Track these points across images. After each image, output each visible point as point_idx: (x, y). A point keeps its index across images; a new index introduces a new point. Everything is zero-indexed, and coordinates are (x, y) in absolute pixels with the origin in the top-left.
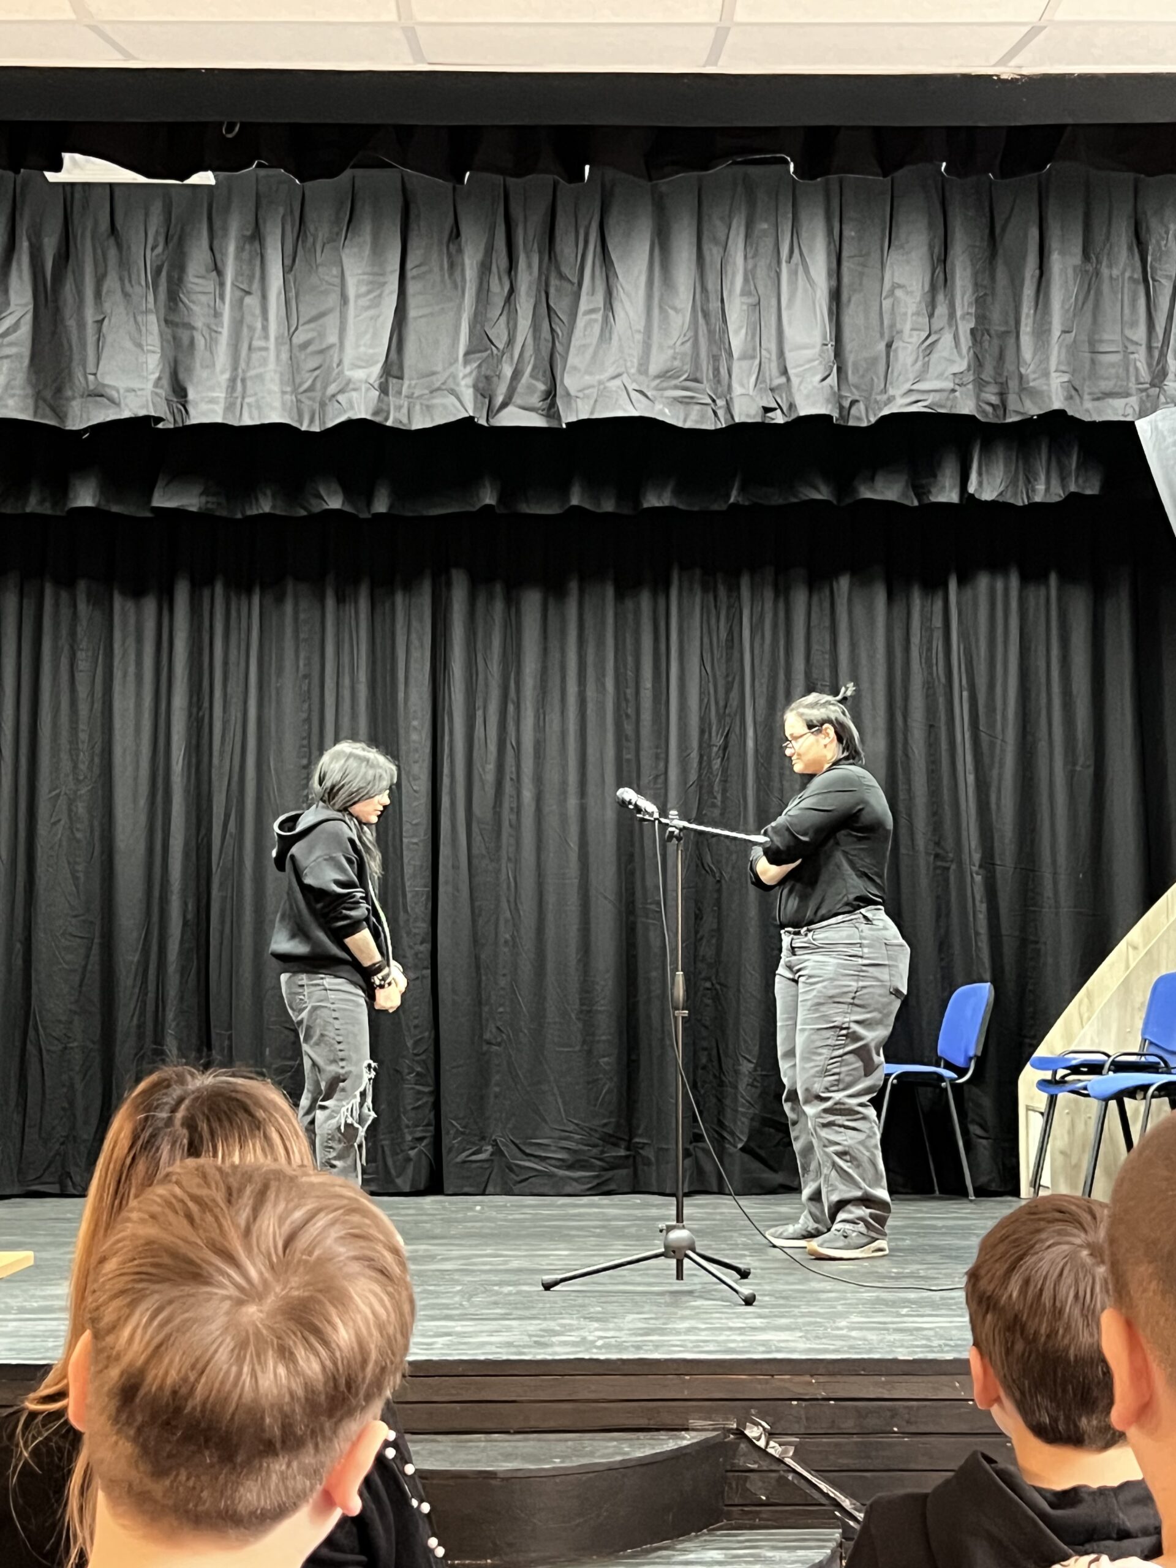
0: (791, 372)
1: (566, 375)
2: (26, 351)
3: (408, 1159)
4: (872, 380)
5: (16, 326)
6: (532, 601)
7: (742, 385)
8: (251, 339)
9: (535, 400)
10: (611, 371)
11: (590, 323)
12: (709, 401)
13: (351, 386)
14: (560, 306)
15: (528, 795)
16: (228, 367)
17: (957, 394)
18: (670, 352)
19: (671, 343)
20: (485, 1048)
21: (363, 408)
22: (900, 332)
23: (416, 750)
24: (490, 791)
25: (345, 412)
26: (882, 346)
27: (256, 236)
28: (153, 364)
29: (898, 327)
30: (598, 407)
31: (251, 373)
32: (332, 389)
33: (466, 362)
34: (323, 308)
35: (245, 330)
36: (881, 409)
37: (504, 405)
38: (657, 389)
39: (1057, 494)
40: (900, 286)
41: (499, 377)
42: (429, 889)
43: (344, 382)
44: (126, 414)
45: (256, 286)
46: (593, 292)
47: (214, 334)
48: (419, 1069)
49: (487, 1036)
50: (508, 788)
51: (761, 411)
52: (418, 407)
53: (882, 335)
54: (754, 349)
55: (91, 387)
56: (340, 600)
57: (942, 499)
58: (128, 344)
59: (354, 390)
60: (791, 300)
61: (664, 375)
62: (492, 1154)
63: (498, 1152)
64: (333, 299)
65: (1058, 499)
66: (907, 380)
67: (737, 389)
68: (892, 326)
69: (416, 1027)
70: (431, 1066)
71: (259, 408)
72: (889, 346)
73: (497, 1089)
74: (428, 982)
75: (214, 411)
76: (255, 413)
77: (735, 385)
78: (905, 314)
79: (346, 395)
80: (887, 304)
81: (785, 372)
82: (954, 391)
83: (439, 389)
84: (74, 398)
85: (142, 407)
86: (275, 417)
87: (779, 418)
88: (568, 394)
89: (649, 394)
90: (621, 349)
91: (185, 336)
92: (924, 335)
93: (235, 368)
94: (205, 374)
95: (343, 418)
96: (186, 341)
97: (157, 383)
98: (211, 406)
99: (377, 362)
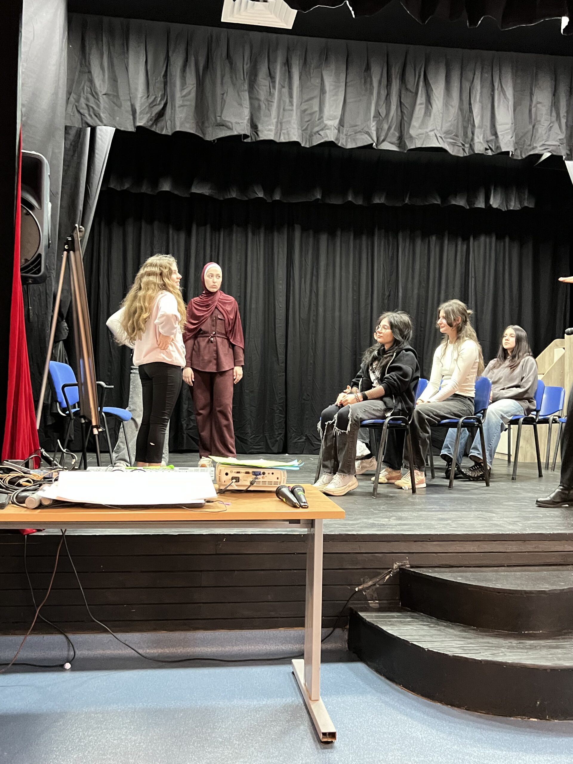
0: (499, 134)
1: (410, 129)
2: (193, 104)
3: (277, 441)
4: (525, 141)
5: (189, 93)
6: (324, 238)
7: (478, 138)
8: (284, 106)
9: (395, 140)
10: (430, 128)
11: (420, 109)
12: (461, 145)
13: (326, 128)
14: (406, 101)
15: (321, 310)
16: (276, 117)
17: (560, 147)
18: (450, 123)
19: (450, 120)
20: (303, 401)
21: (332, 136)
22: (540, 121)
23: (281, 292)
24: (307, 309)
25: (323, 138)
26: (531, 127)
27: (288, 64)
28: (246, 113)
29: (538, 119)
30: (425, 143)
31: (284, 120)
32: (316, 129)
33: (373, 121)
34: (312, 96)
35: (282, 102)
36: (528, 152)
37: (383, 141)
39: (518, 207)
40: (540, 103)
41: (382, 129)
42: (284, 343)
43: (324, 126)
44: (235, 133)
45: (286, 85)
46: (422, 97)
47: (270, 103)
48: (281, 409)
49: (304, 397)
50: (313, 307)
51: (484, 149)
52: (349, 140)
53: (530, 122)
54: (482, 124)
55: (218, 122)
56: (253, 234)
57: (479, 206)
58: (235, 104)
59: (328, 129)
60: (498, 106)
61: (448, 132)
62: (305, 439)
63: (308, 439)
64: (317, 92)
65: (518, 209)
66: (543, 140)
67: (476, 140)
68: (536, 119)
69: (280, 393)
70: (284, 407)
71: (288, 134)
72: (534, 127)
73: (307, 416)
74: (284, 377)
75: (271, 135)
76: (286, 137)
77: (475, 138)
78: (542, 114)
79: (324, 131)
80: (533, 110)
81: (495, 134)
82: (559, 146)
83: (360, 132)
84: (209, 127)
85: (242, 130)
86: (295, 139)
87: (490, 153)
89: (444, 139)
90: (434, 119)
91: (256, 103)
92: (549, 122)
93: (278, 117)
94: (266, 119)
95: (322, 141)
96: (257, 105)
97: (248, 121)
98: (270, 133)
99: (337, 118)
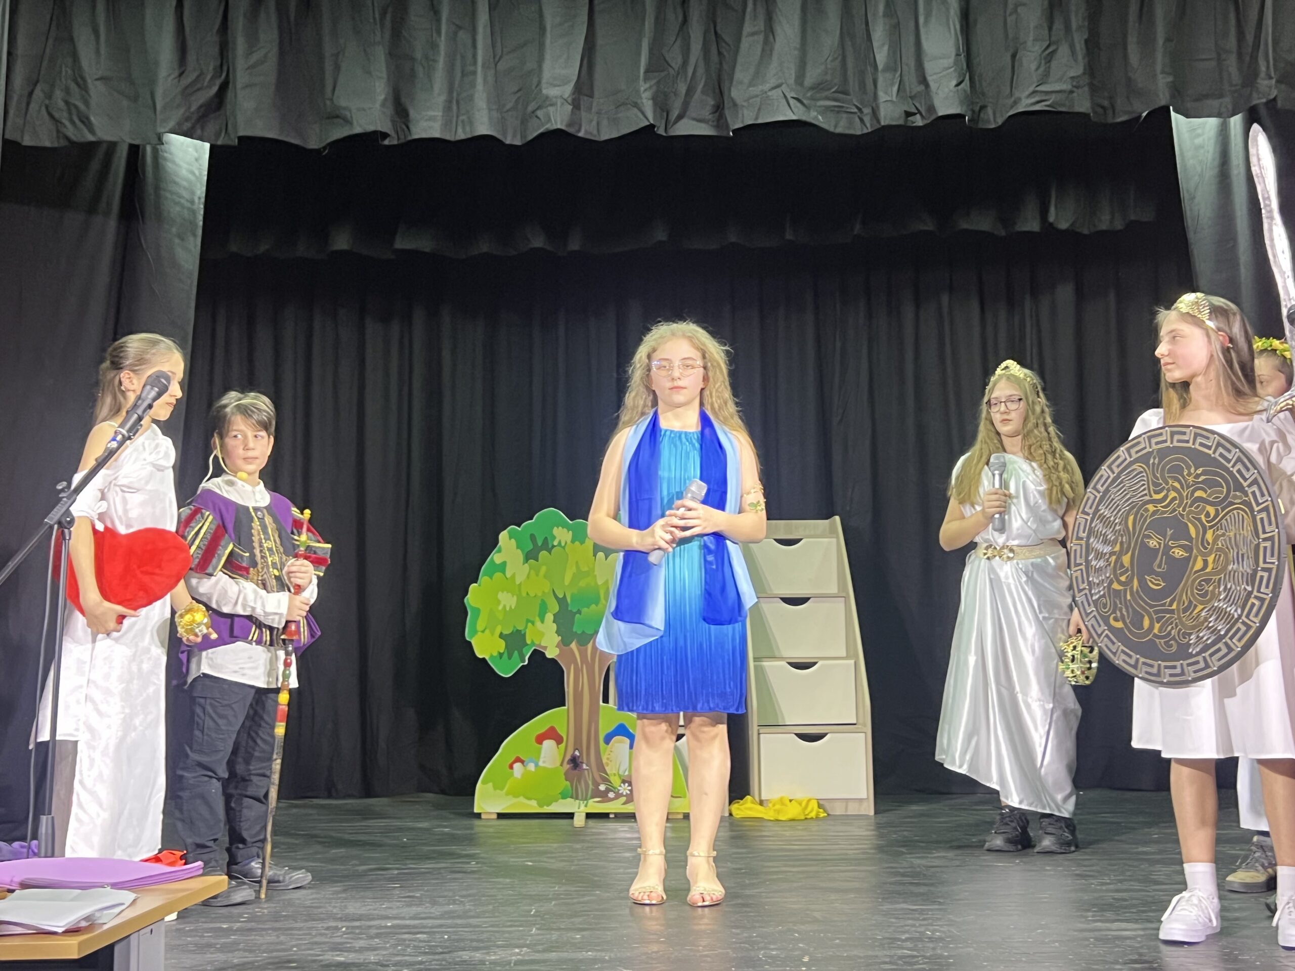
0: (929, 79)
1: (733, 89)
2: (272, 79)
4: (999, 87)
5: (264, 59)
7: (886, 93)
8: (463, 66)
9: (706, 113)
10: (773, 82)
11: (753, 43)
12: (856, 110)
13: (548, 103)
14: (727, 32)
16: (445, 90)
17: (1075, 94)
18: (822, 67)
19: (823, 59)
21: (558, 120)
22: (1025, 42)
25: (543, 125)
26: (1007, 58)
28: (380, 88)
29: (1022, 39)
30: (761, 114)
31: (464, 95)
32: (532, 106)
33: (646, 79)
34: (523, 39)
35: (459, 58)
36: (1008, 112)
37: (680, 117)
38: (812, 98)
39: (1119, 223)
40: (1022, 4)
41: (675, 93)
43: (542, 100)
44: (358, 130)
45: (467, 21)
46: (755, 17)
47: (431, 63)
51: (903, 115)
52: (604, 123)
53: (1007, 47)
54: (895, 62)
55: (330, 110)
57: (1027, 227)
58: (359, 72)
59: (551, 105)
60: (927, 21)
61: (818, 87)
64: (533, 31)
65: (1120, 227)
66: (1031, 84)
67: (882, 97)
68: (1016, 38)
71: (471, 123)
72: (1014, 56)
75: (432, 128)
76: (468, 128)
77: (881, 94)
78: (1028, 28)
79: (545, 110)
80: (1011, 20)
81: (924, 81)
82: (1071, 92)
83: (624, 104)
84: (315, 122)
85: (371, 124)
86: (483, 129)
87: (918, 121)
88: (735, 105)
89: (805, 102)
90: (780, 63)
91: (407, 66)
92: (1045, 45)
93: (451, 90)
94: (425, 96)
95: (541, 130)
96: (408, 71)
97: (383, 104)
99: (569, 82)
